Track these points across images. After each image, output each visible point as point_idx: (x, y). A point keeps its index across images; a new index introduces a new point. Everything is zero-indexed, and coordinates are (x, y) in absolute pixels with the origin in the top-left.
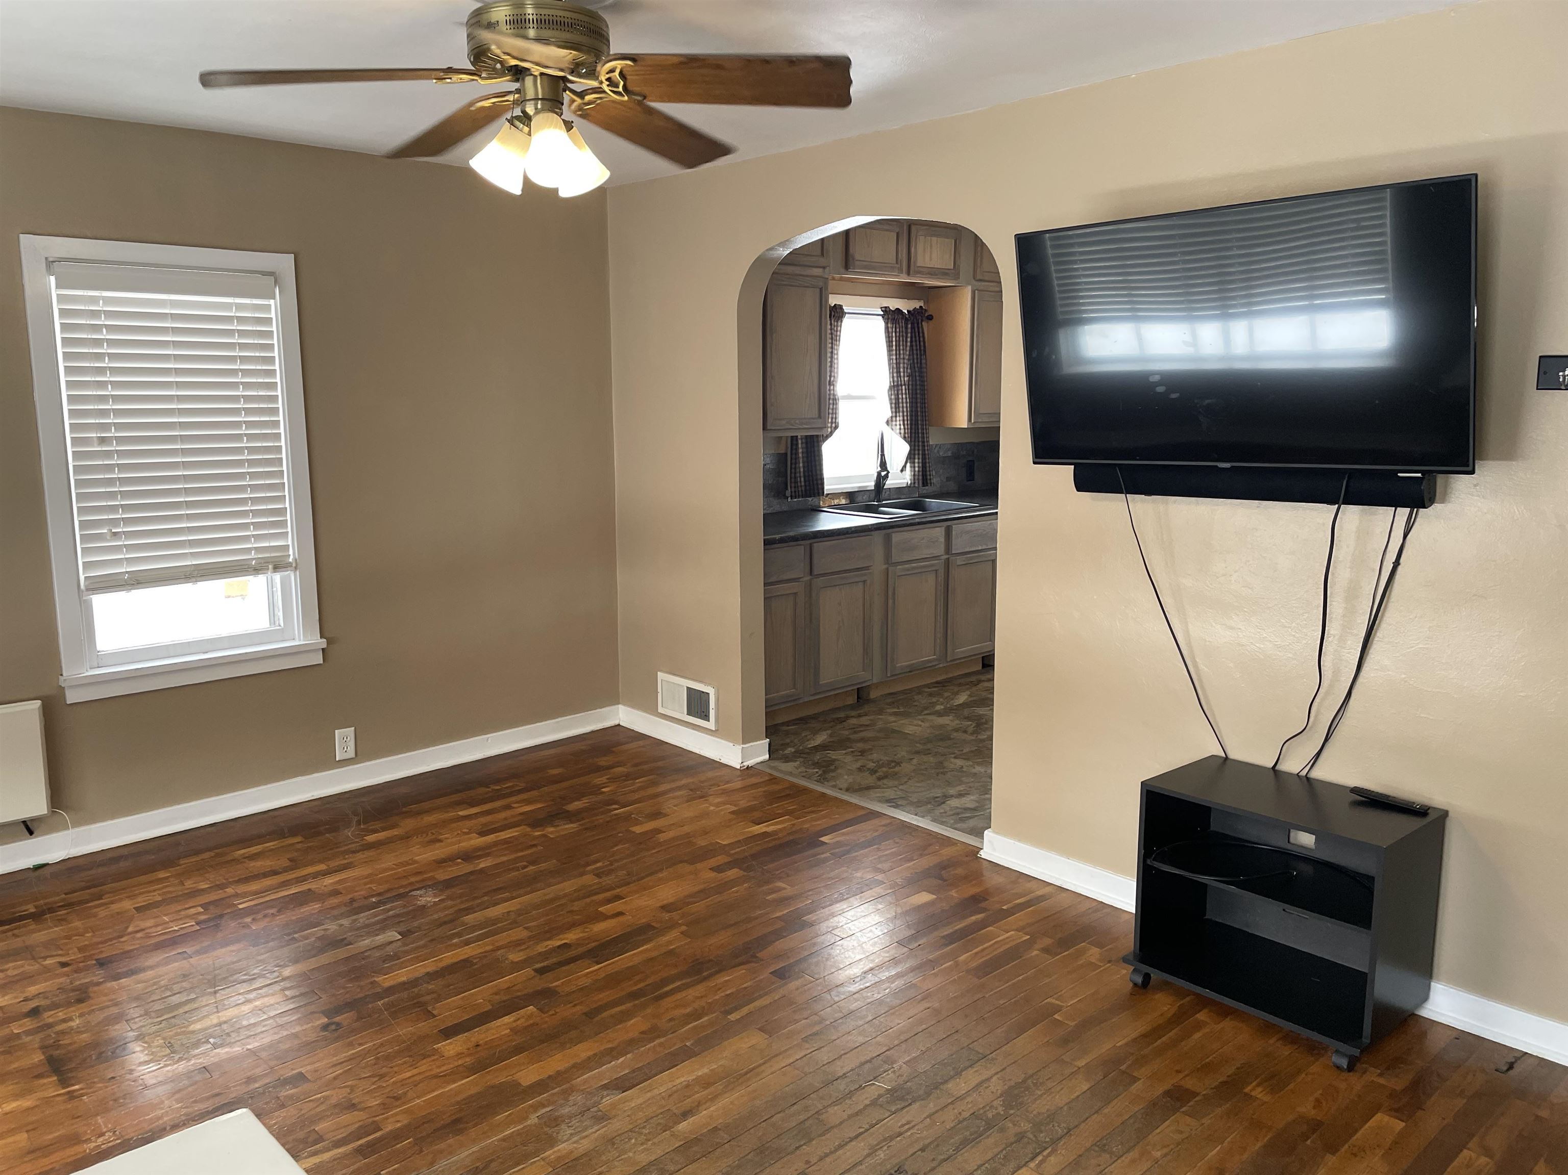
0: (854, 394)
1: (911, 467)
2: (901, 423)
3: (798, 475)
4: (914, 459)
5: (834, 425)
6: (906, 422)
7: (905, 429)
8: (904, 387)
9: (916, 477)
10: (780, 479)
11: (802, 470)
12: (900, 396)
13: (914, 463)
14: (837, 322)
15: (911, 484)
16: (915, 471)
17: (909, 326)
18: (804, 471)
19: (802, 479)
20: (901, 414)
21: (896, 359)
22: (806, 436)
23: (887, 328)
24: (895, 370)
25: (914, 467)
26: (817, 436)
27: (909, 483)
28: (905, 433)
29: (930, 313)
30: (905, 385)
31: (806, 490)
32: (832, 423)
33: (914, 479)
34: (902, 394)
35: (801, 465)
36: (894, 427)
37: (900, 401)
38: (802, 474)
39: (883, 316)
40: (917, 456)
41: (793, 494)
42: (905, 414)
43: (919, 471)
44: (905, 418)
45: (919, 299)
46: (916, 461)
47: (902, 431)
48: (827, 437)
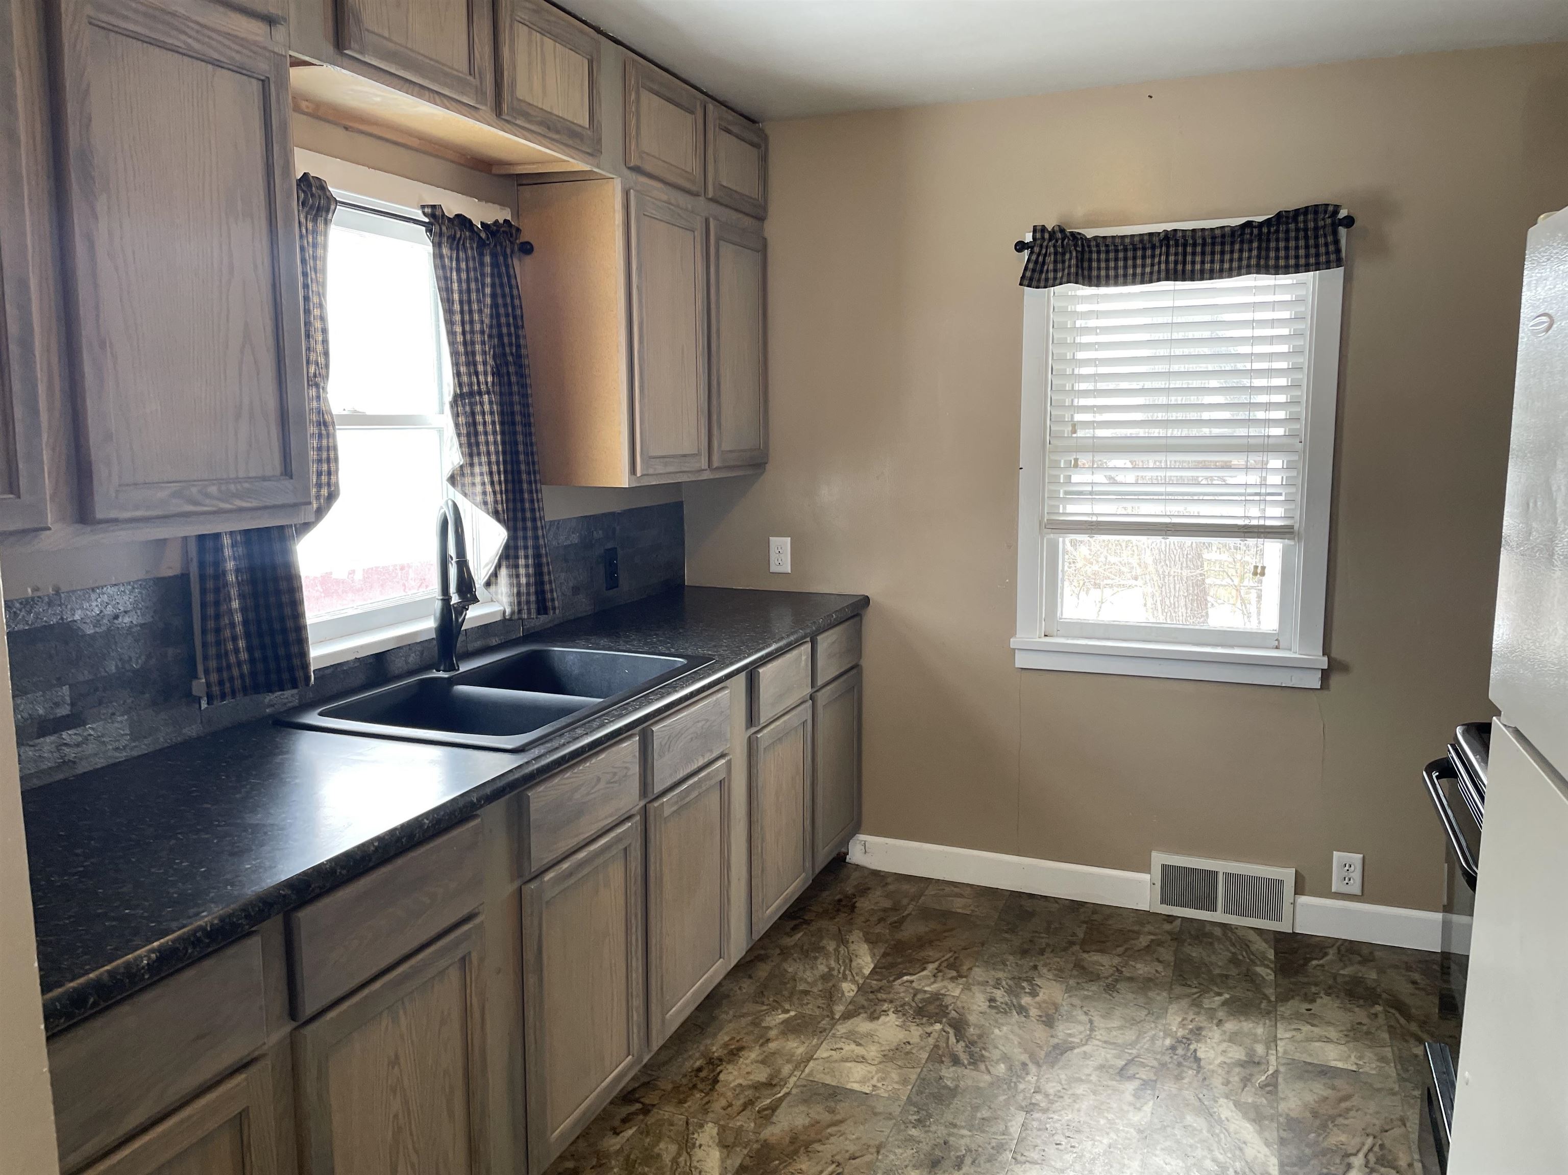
0: (370, 411)
1: (510, 576)
2: (487, 479)
3: (228, 633)
4: (517, 557)
5: (325, 492)
6: (496, 478)
7: (494, 492)
8: (486, 398)
9: (524, 598)
10: (171, 651)
11: (238, 618)
12: (479, 418)
13: (517, 566)
14: (315, 220)
15: (513, 613)
16: (519, 585)
17: (488, 259)
18: (245, 622)
19: (241, 644)
20: (484, 459)
21: (464, 333)
22: (247, 532)
23: (438, 256)
24: (463, 359)
25: (518, 576)
26: (281, 528)
27: (508, 611)
28: (496, 502)
29: (526, 239)
30: (488, 393)
31: (253, 674)
32: (319, 485)
33: (519, 603)
34: (483, 413)
35: (235, 604)
36: (468, 490)
37: (480, 428)
38: (239, 629)
39: (429, 227)
40: (521, 553)
41: (216, 689)
42: (493, 458)
43: (528, 584)
44: (495, 468)
45: (502, 204)
46: (522, 562)
47: (490, 498)
48: (306, 527)
